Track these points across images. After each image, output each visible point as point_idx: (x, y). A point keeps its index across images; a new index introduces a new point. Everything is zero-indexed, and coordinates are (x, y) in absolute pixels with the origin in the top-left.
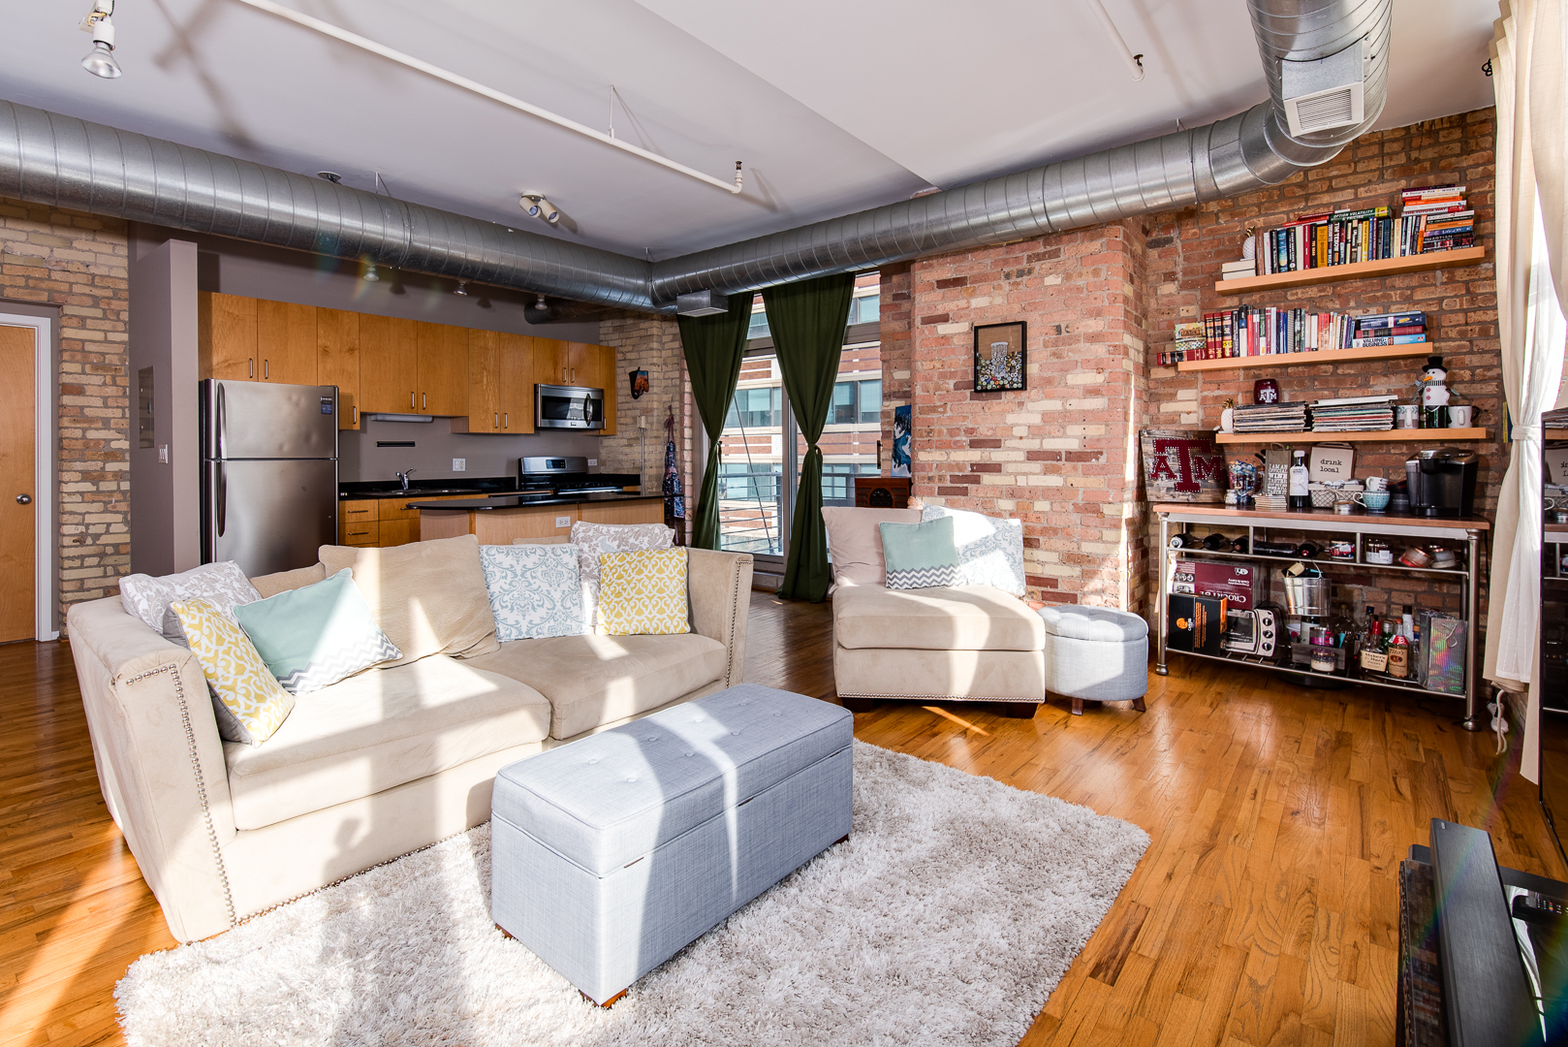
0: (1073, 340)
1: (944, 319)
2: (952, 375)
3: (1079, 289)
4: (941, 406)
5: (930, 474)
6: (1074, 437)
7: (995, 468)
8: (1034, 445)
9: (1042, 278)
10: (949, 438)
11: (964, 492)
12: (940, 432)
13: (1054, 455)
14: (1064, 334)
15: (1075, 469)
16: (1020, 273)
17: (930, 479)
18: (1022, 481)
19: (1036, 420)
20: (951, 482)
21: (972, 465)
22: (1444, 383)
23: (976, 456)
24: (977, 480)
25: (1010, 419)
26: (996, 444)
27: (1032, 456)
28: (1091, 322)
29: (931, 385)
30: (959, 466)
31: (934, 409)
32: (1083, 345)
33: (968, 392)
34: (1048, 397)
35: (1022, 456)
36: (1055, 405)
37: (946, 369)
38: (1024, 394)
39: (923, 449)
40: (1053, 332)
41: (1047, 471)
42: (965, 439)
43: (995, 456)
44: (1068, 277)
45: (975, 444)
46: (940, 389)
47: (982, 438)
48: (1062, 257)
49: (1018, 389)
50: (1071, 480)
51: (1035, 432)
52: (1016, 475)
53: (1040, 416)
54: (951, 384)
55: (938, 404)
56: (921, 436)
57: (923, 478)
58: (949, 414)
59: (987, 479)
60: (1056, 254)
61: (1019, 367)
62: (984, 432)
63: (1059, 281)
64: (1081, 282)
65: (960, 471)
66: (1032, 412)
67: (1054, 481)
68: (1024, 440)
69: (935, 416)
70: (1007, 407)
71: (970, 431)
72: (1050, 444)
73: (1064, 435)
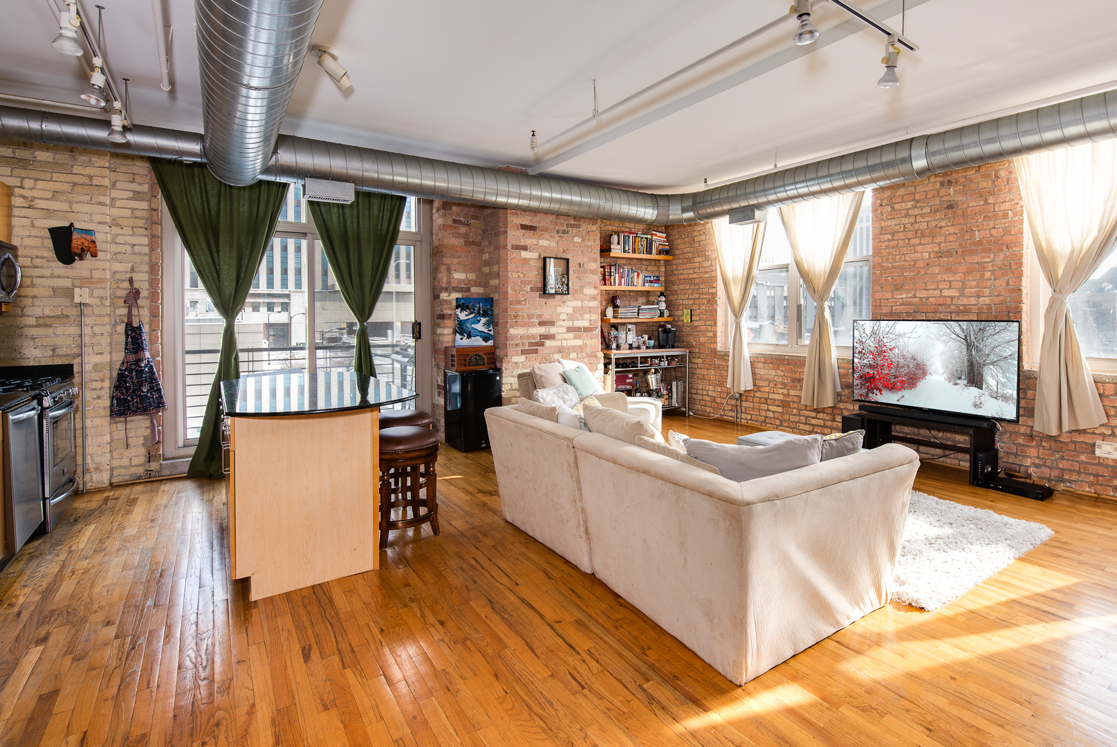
0: (585, 272)
1: (525, 248)
2: (529, 282)
3: (588, 246)
4: (523, 301)
5: (517, 342)
6: (586, 320)
7: (551, 337)
8: (570, 324)
9: (573, 237)
10: (528, 320)
11: (536, 351)
12: (523, 316)
13: (578, 329)
14: (582, 268)
15: (587, 335)
16: (564, 232)
17: (517, 345)
18: (564, 344)
19: (570, 311)
20: (529, 346)
21: (540, 336)
22: (665, 301)
23: (542, 330)
24: (542, 344)
25: (559, 310)
26: (552, 323)
27: (569, 330)
28: (593, 264)
29: (518, 288)
30: (533, 336)
31: (519, 302)
32: (590, 275)
33: (538, 293)
34: (575, 299)
35: (564, 330)
36: (578, 304)
37: (526, 279)
38: (566, 296)
39: (512, 327)
40: (578, 266)
41: (575, 338)
42: (536, 321)
43: (552, 330)
44: (583, 240)
45: (541, 324)
46: (523, 290)
47: (545, 320)
48: (581, 229)
49: (565, 294)
50: (585, 341)
51: (571, 317)
52: (562, 340)
53: (572, 309)
54: (528, 288)
55: (521, 299)
56: (511, 319)
57: (513, 345)
58: (528, 305)
59: (548, 343)
60: (578, 226)
61: (566, 282)
62: (547, 317)
63: (580, 241)
64: (589, 244)
65: (534, 339)
66: (569, 307)
67: (578, 342)
68: (565, 322)
69: (520, 306)
70: (558, 303)
71: (539, 316)
72: (578, 324)
73: (582, 319)
